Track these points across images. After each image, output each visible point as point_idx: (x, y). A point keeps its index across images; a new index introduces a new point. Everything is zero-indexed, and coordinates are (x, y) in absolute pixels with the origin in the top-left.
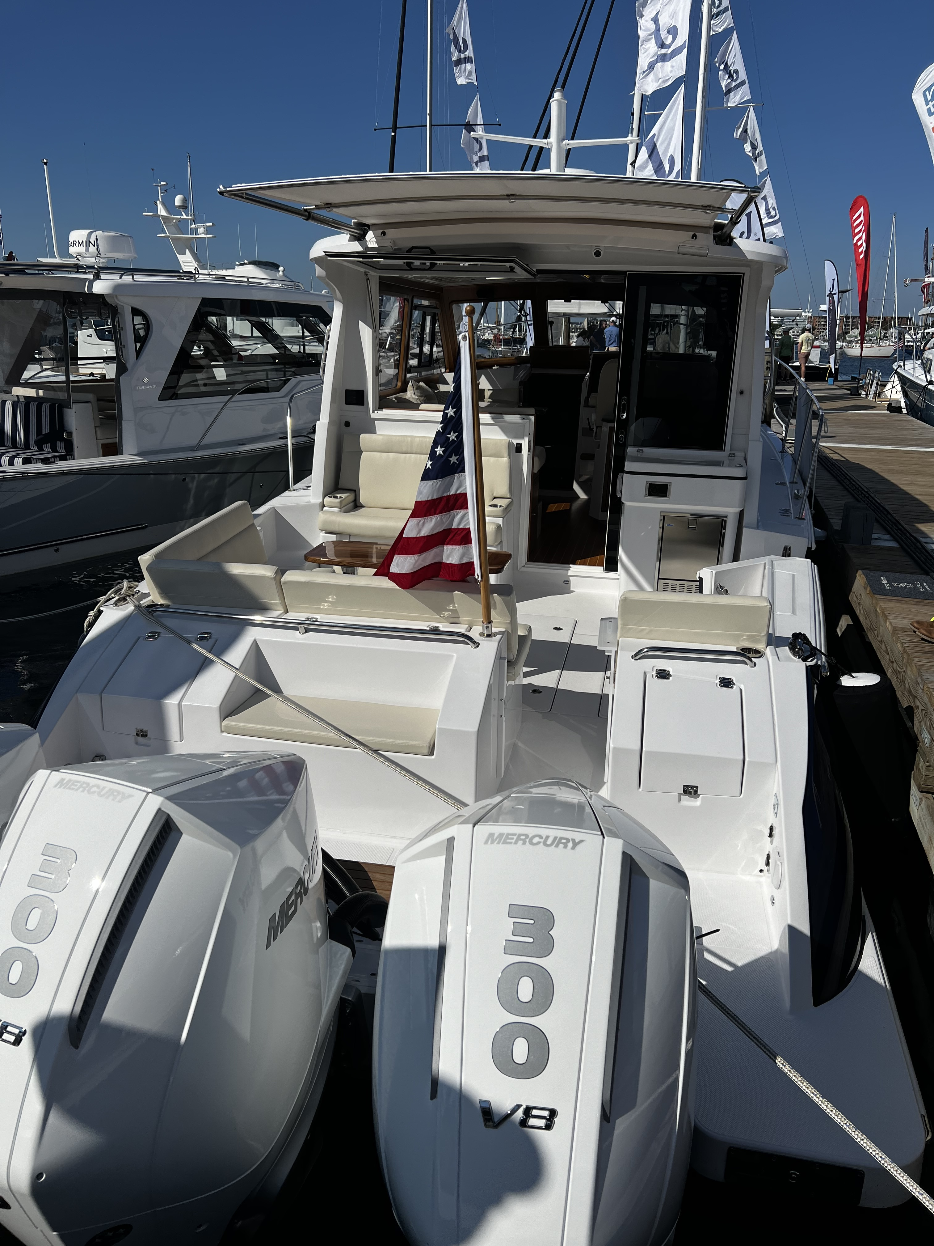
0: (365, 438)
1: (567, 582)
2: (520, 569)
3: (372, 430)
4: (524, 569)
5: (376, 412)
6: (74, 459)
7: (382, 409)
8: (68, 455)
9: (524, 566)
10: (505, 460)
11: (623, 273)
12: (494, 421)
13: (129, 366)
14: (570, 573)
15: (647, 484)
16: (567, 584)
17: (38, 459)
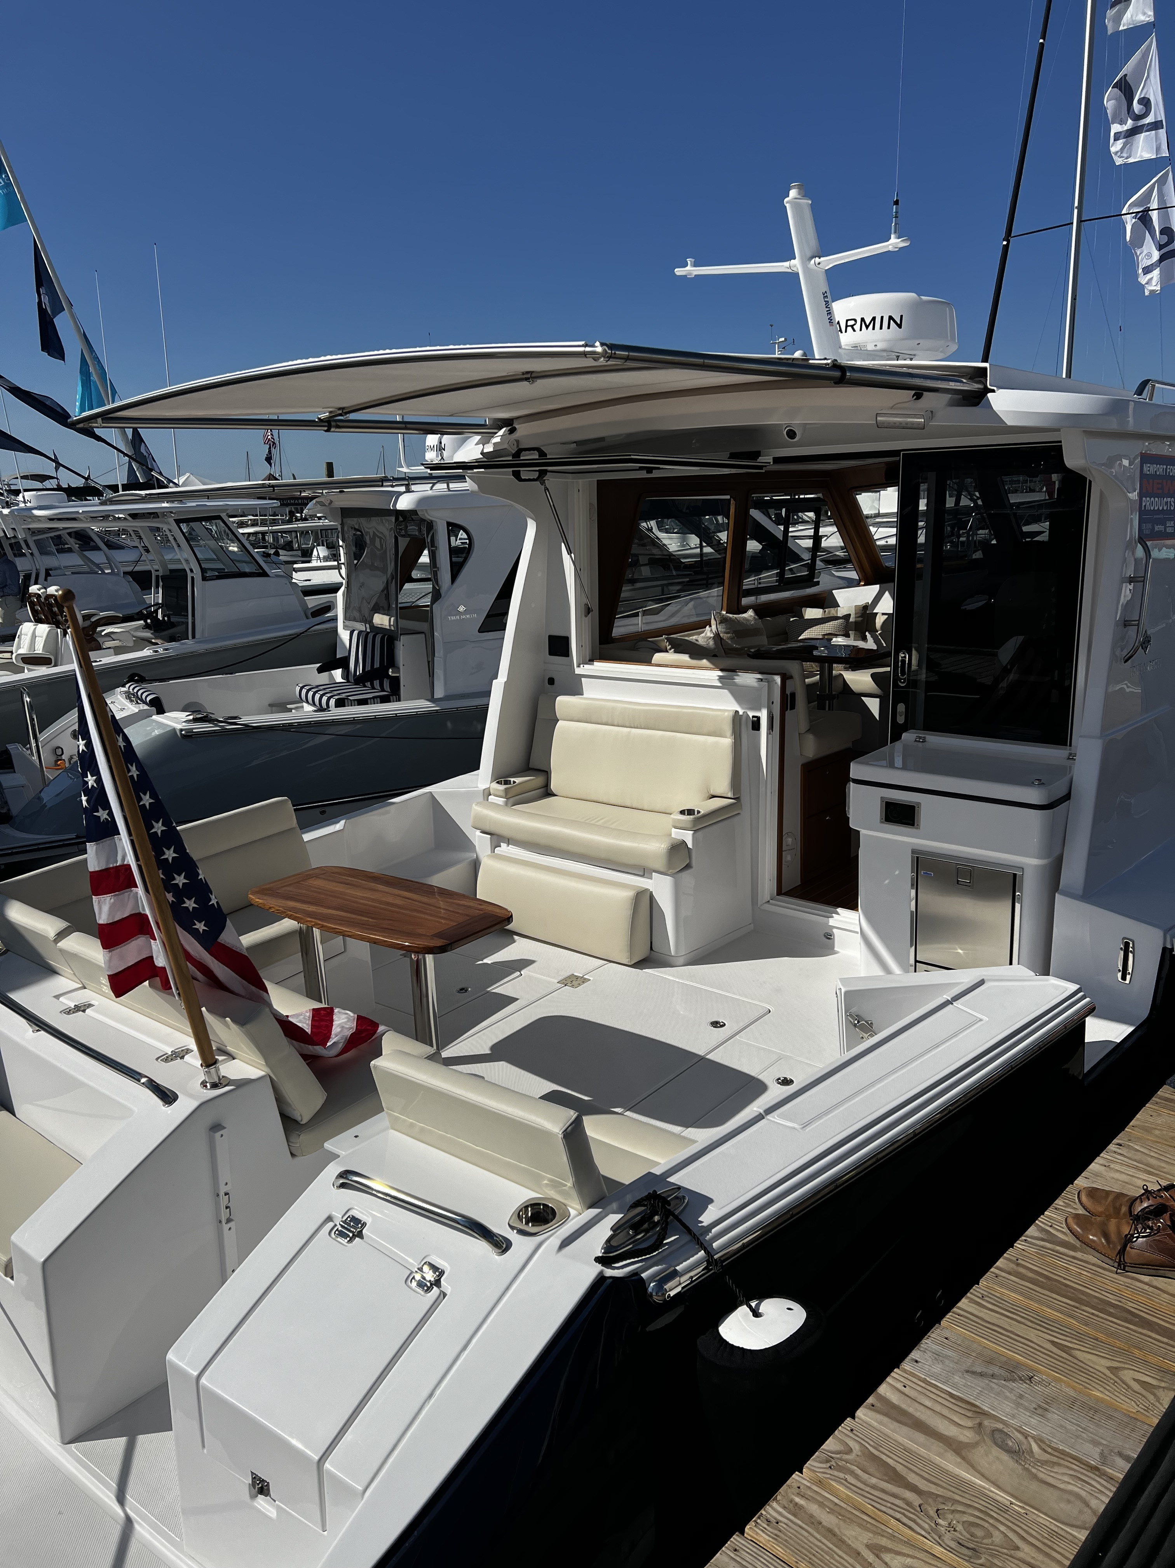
0: (563, 702)
1: (829, 936)
2: (762, 905)
3: (575, 689)
4: (767, 907)
5: (582, 666)
6: (399, 700)
7: (593, 661)
8: (392, 695)
9: (769, 901)
10: (727, 742)
11: (896, 453)
12: (721, 682)
13: (443, 592)
14: (832, 922)
15: (882, 801)
16: (829, 939)
17: (354, 700)
